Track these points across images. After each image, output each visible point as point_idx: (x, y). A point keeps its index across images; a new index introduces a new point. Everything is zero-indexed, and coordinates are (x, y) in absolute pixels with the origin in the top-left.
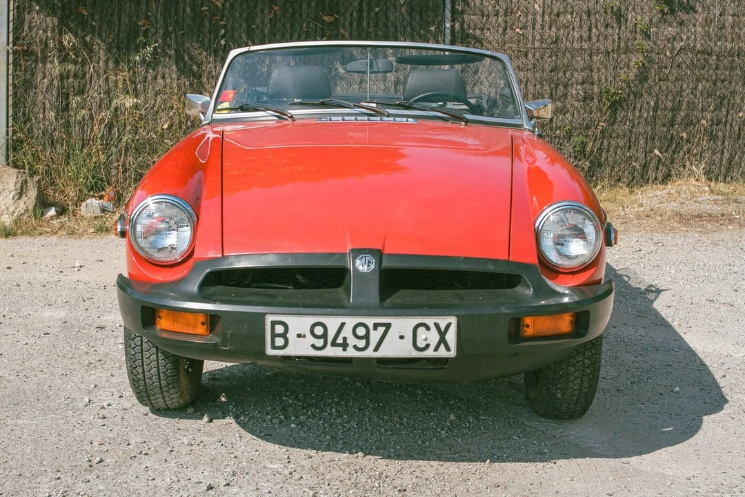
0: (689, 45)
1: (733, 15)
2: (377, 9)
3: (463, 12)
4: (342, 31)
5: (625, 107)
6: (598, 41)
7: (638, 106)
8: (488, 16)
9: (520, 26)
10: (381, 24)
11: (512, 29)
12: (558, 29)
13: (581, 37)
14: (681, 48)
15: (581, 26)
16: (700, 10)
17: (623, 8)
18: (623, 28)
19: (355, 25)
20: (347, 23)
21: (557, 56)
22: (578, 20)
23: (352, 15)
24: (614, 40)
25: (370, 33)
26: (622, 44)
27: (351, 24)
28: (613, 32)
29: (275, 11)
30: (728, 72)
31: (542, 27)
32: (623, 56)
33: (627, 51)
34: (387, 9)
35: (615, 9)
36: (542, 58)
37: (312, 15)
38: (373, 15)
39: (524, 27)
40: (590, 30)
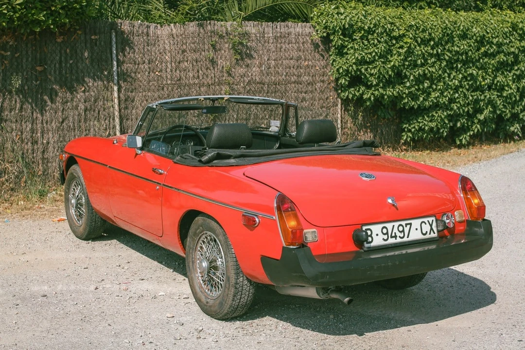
0: (252, 79)
1: (274, 60)
2: (71, 62)
3: (123, 62)
4: (50, 77)
5: (221, 119)
6: (203, 78)
7: (227, 118)
8: (139, 64)
9: (158, 70)
10: (74, 71)
11: (153, 72)
12: (180, 72)
13: (194, 76)
14: (249, 81)
15: (193, 70)
16: (257, 57)
17: (215, 57)
18: (216, 69)
19: (57, 72)
20: (53, 71)
21: (181, 88)
22: (191, 65)
23: (55, 66)
24: (212, 78)
25: (67, 77)
26: (217, 80)
27: (55, 72)
28: (210, 73)
29: (5, 64)
30: (273, 95)
31: (171, 71)
32: (217, 87)
33: (220, 84)
34: (78, 61)
35: (211, 58)
36: (172, 90)
37: (30, 66)
38: (68, 65)
39: (161, 71)
40: (198, 72)
